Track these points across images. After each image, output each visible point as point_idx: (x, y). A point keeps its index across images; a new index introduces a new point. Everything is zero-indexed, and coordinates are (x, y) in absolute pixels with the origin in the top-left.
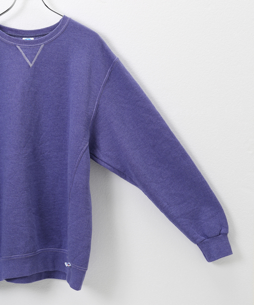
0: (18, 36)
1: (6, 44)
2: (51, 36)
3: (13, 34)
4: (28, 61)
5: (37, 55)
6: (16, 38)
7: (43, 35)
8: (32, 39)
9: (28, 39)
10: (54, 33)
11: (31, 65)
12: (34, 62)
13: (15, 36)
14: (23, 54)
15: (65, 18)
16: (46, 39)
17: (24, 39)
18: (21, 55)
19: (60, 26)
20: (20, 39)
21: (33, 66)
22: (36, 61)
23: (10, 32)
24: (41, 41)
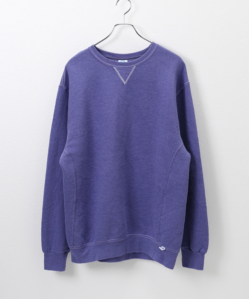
0: (115, 59)
1: (105, 65)
2: (142, 59)
3: (111, 57)
4: (123, 80)
5: (130, 74)
6: (113, 61)
7: (135, 58)
8: (126, 61)
9: (122, 61)
10: (144, 56)
11: (125, 83)
12: (127, 80)
13: (112, 59)
14: (119, 74)
15: (153, 45)
16: (138, 61)
17: (119, 61)
18: (117, 74)
19: (150, 51)
20: (116, 61)
21: (126, 84)
22: (129, 80)
23: (108, 56)
24: (134, 63)
